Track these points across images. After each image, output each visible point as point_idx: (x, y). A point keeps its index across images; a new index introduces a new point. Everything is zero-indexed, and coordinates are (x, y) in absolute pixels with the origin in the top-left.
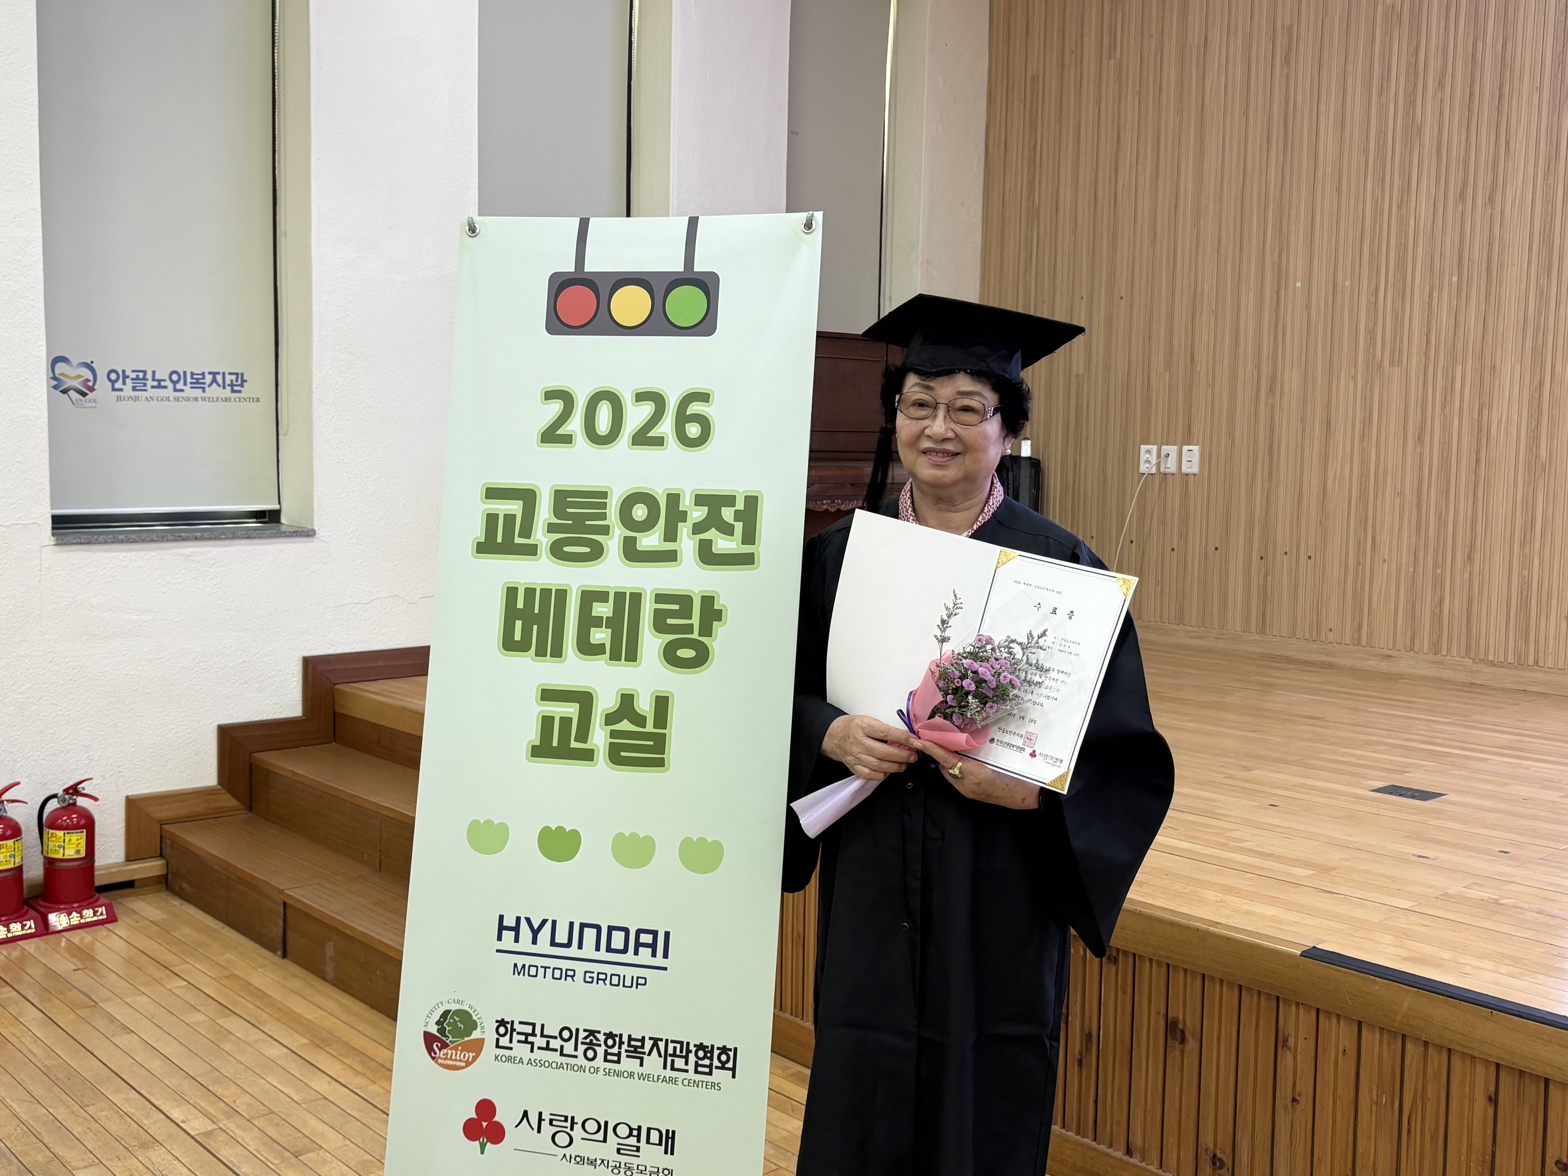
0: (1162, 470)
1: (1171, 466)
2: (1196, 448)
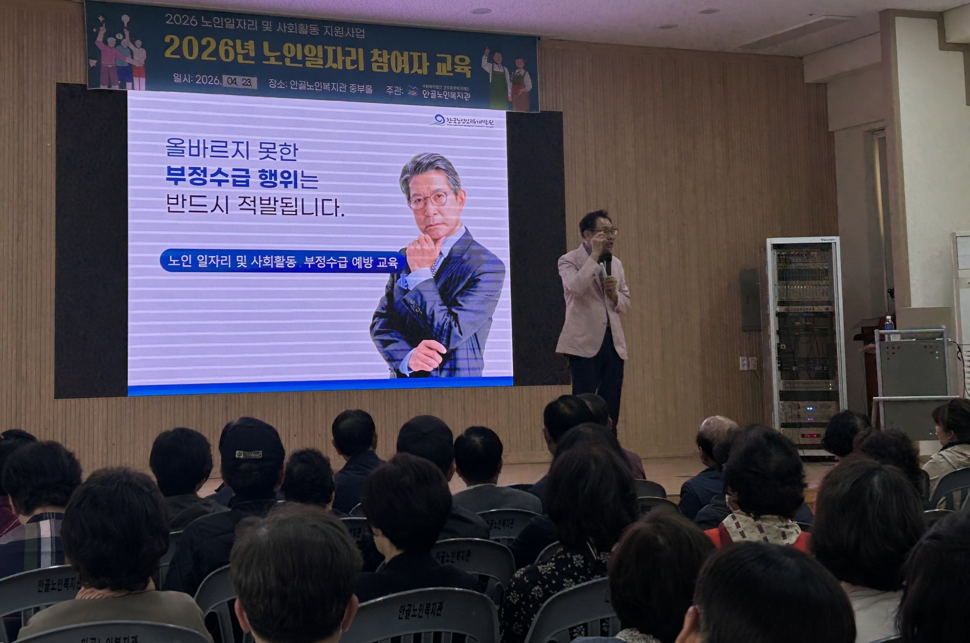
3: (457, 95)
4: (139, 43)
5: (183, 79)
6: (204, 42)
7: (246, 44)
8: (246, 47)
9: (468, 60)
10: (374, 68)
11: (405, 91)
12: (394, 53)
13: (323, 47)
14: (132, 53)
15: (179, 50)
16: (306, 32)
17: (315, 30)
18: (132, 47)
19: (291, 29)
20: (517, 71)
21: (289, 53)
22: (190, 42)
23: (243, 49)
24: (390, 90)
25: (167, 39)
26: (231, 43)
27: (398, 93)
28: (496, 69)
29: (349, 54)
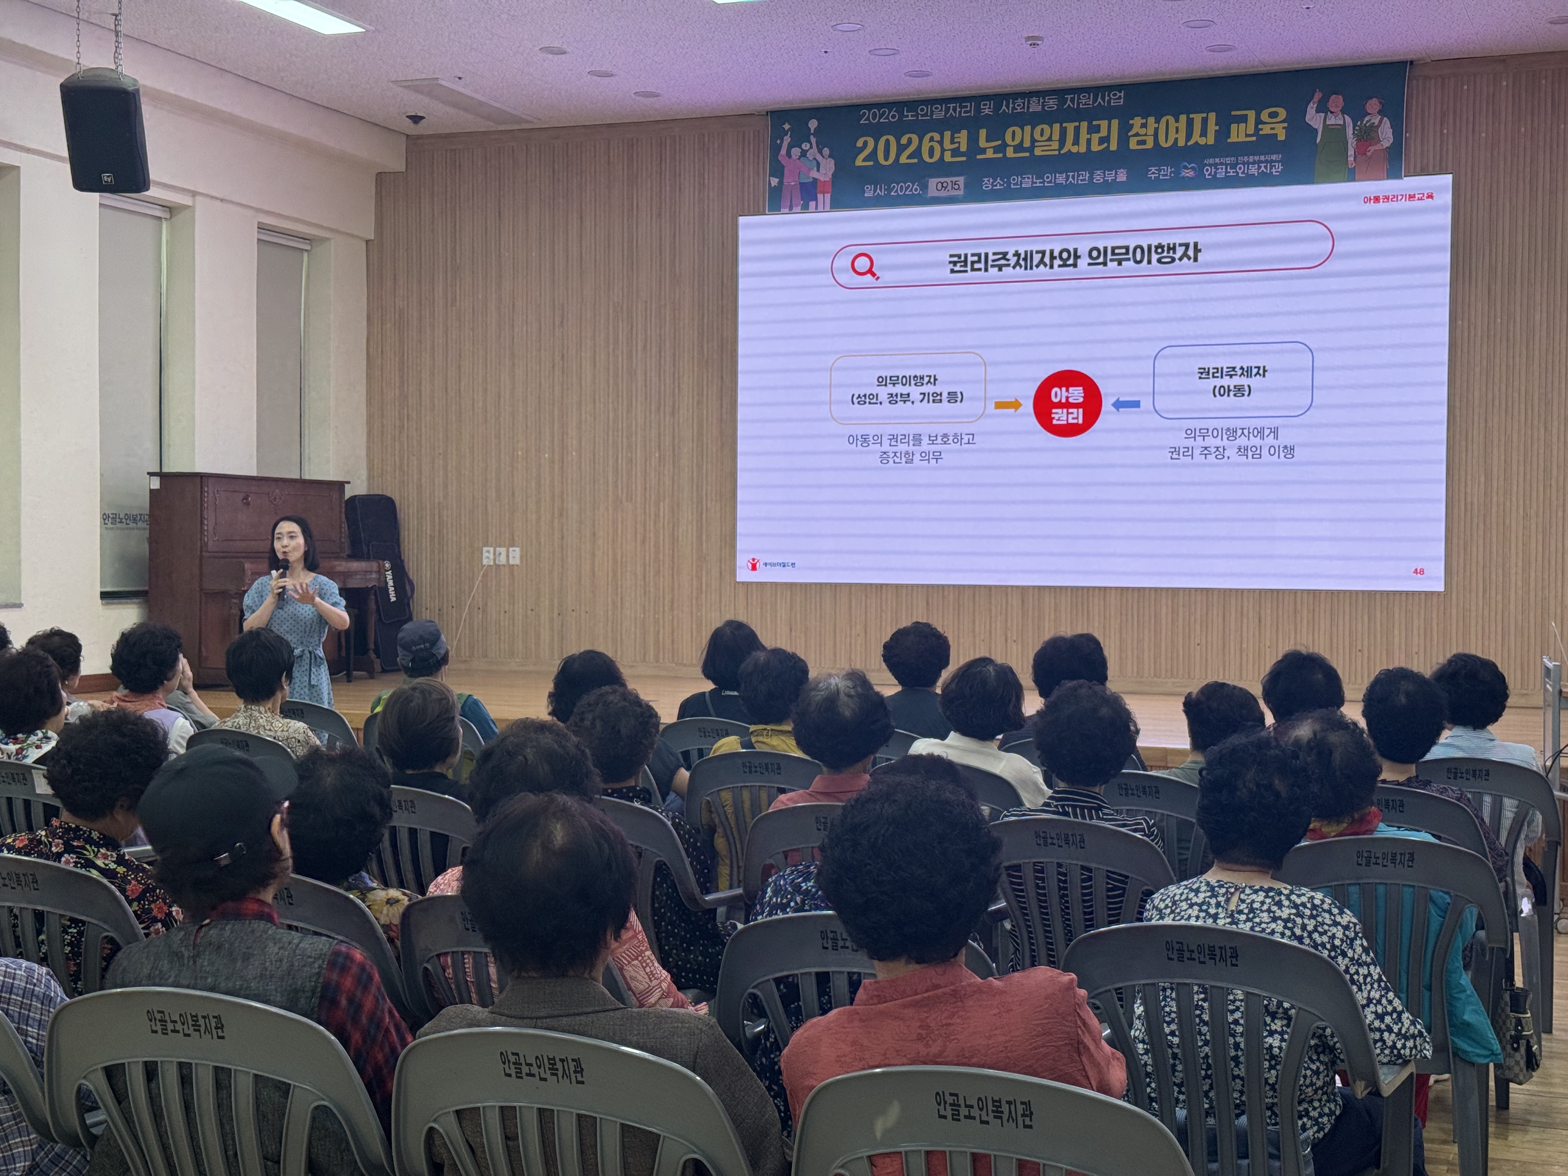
0: (497, 562)
1: (502, 560)
2: (518, 549)
3: (1259, 167)
4: (826, 151)
5: (875, 191)
6: (904, 141)
7: (956, 135)
8: (956, 140)
9: (1282, 113)
10: (1133, 145)
11: (1177, 173)
12: (1164, 120)
13: (1061, 125)
14: (818, 165)
15: (873, 155)
16: (1039, 109)
17: (1052, 103)
18: (819, 158)
19: (1019, 106)
20: (1366, 119)
21: (1013, 139)
22: (887, 142)
23: (952, 142)
24: (1153, 173)
25: (860, 144)
26: (937, 137)
27: (1166, 175)
28: (1332, 120)
29: (1097, 129)
